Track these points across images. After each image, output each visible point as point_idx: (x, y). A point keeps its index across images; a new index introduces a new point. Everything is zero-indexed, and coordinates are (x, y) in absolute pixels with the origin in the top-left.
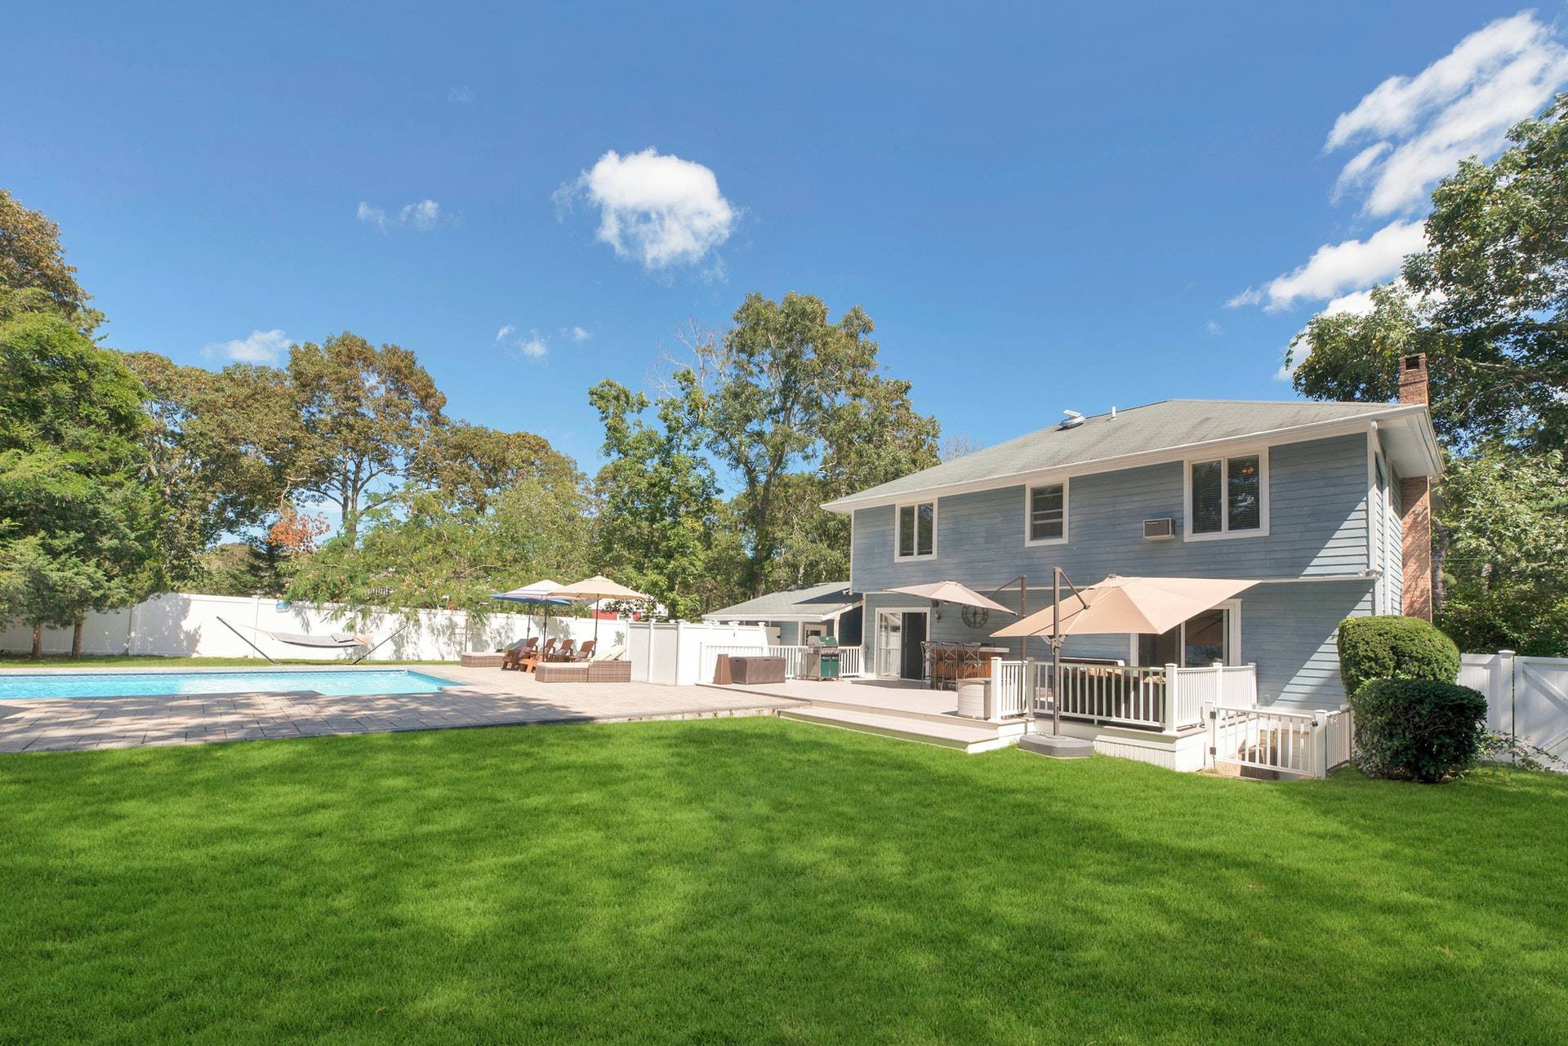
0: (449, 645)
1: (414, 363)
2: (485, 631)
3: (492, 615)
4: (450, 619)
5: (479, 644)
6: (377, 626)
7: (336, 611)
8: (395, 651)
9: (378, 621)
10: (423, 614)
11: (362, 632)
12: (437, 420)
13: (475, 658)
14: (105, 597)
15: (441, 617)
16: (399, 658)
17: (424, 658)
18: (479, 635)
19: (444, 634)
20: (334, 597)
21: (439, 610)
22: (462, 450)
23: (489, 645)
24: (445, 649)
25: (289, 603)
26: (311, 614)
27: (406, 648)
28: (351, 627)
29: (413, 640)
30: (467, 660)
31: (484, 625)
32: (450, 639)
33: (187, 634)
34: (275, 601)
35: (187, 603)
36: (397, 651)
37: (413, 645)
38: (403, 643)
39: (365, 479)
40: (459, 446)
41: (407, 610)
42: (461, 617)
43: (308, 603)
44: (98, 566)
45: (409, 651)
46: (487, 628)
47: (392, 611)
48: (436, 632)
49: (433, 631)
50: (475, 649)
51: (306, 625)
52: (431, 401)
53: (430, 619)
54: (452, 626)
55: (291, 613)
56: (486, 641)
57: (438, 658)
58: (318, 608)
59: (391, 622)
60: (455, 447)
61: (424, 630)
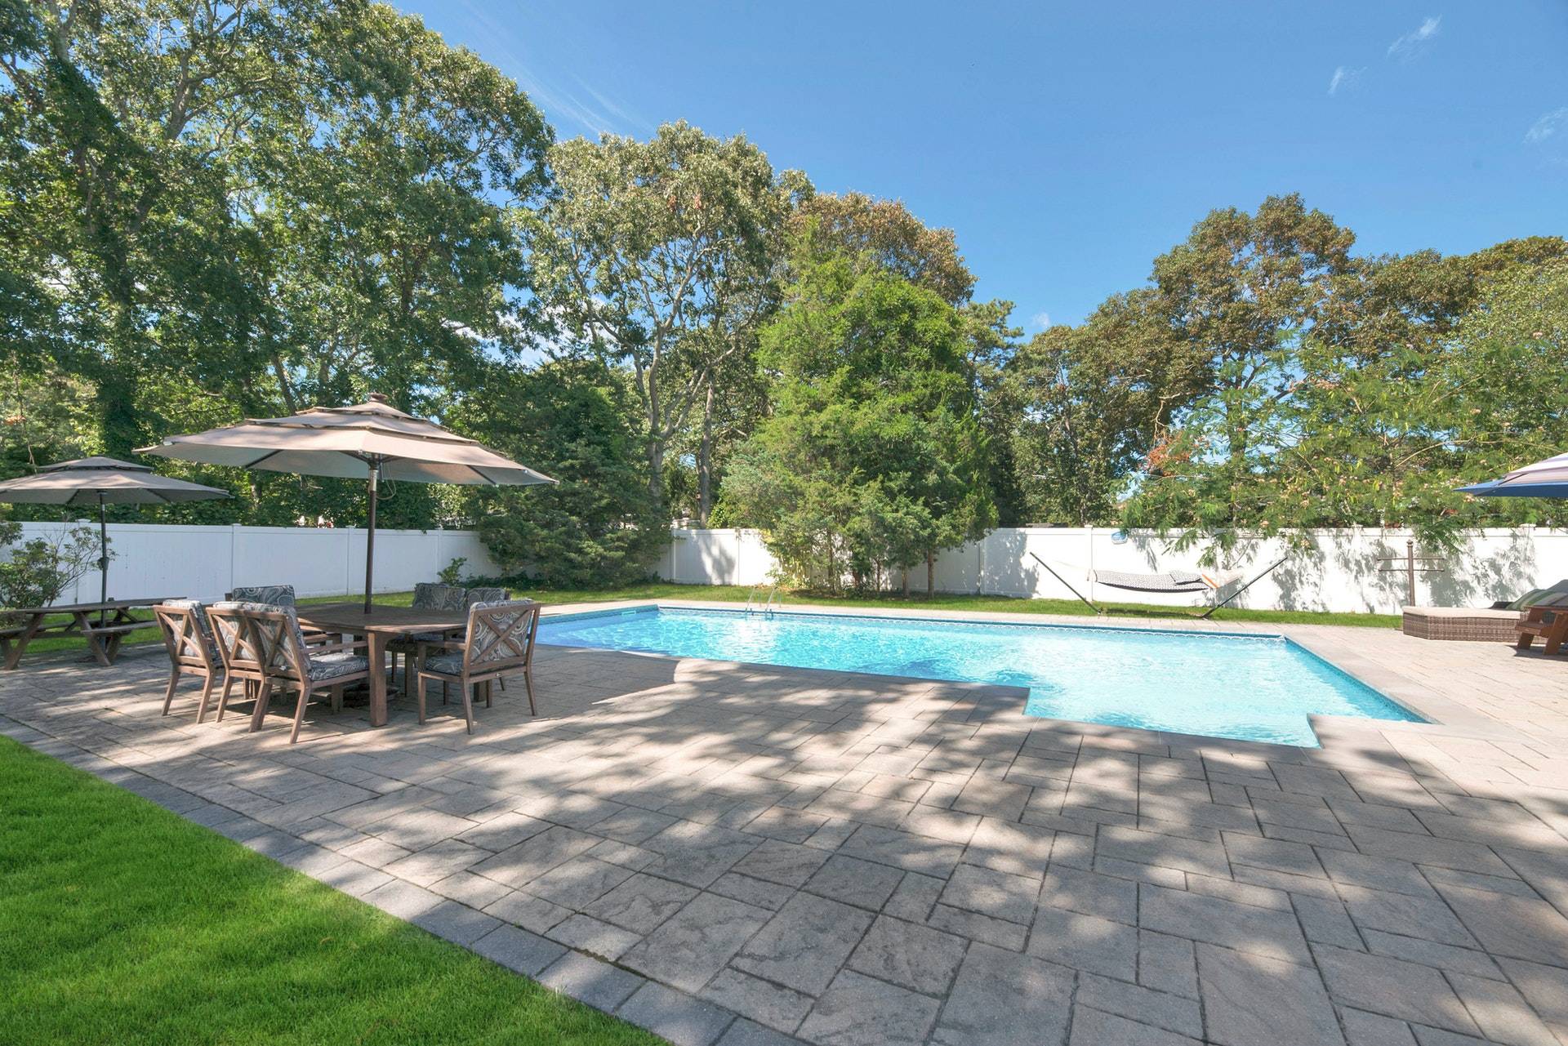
0: (1382, 589)
1: (1301, 208)
2: (1458, 562)
3: (1472, 532)
4: (1380, 544)
5: (1446, 588)
6: (1249, 559)
7: (1182, 539)
8: (1282, 597)
9: (1249, 551)
10: (1325, 538)
11: (1226, 567)
12: (1342, 267)
13: (1436, 620)
14: (933, 535)
15: (1361, 541)
16: (1290, 608)
17: (1335, 608)
18: (1445, 572)
19: (1370, 569)
20: (1183, 520)
21: (1356, 531)
22: (1388, 294)
23: (1472, 591)
24: (1374, 596)
25: (1125, 532)
26: (1156, 545)
27: (1300, 591)
28: (1209, 561)
29: (1311, 580)
30: (1417, 624)
31: (1454, 551)
32: (1383, 579)
33: (1027, 571)
34: (1109, 531)
35: (1024, 538)
36: (1286, 596)
37: (1312, 587)
38: (1294, 585)
39: (1249, 376)
40: (1382, 290)
41: (1295, 531)
42: (1401, 540)
43: (1150, 531)
44: (926, 504)
45: (1305, 598)
46: (1464, 558)
47: (1269, 533)
48: (1352, 566)
49: (1346, 564)
50: (1440, 599)
51: (1152, 560)
52: (1330, 249)
53: (1339, 546)
54: (1385, 557)
55: (1130, 544)
56: (1466, 584)
57: (1362, 609)
58: (1162, 536)
59: (1271, 549)
60: (1377, 292)
61: (1330, 563)
